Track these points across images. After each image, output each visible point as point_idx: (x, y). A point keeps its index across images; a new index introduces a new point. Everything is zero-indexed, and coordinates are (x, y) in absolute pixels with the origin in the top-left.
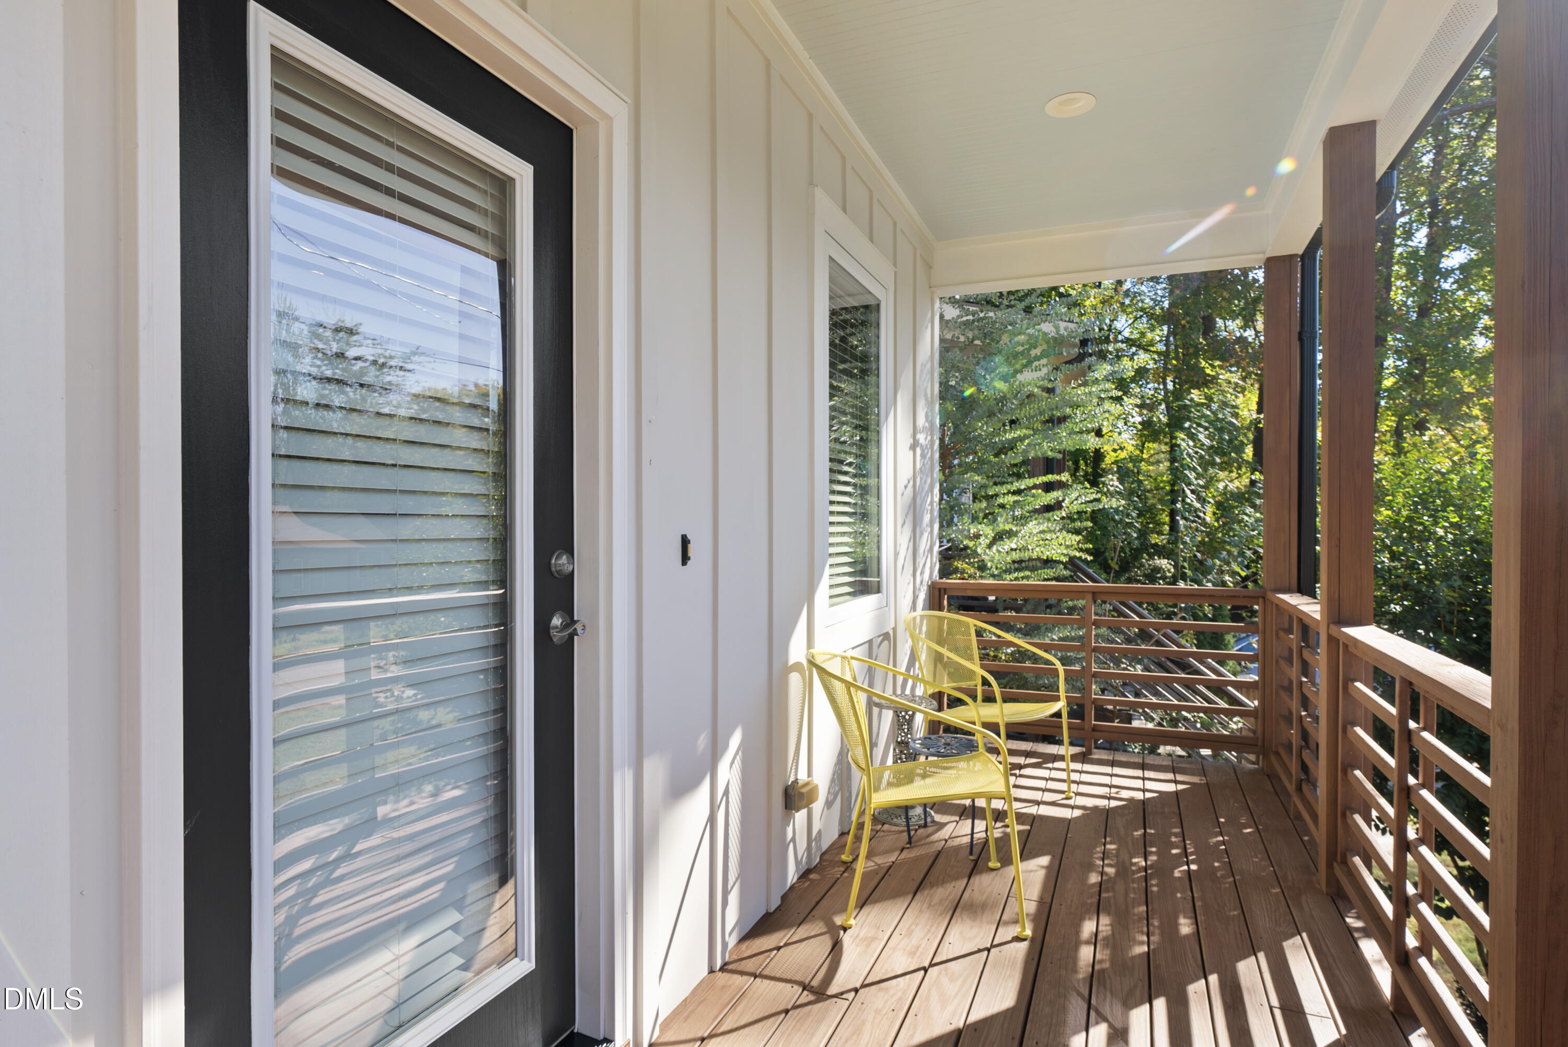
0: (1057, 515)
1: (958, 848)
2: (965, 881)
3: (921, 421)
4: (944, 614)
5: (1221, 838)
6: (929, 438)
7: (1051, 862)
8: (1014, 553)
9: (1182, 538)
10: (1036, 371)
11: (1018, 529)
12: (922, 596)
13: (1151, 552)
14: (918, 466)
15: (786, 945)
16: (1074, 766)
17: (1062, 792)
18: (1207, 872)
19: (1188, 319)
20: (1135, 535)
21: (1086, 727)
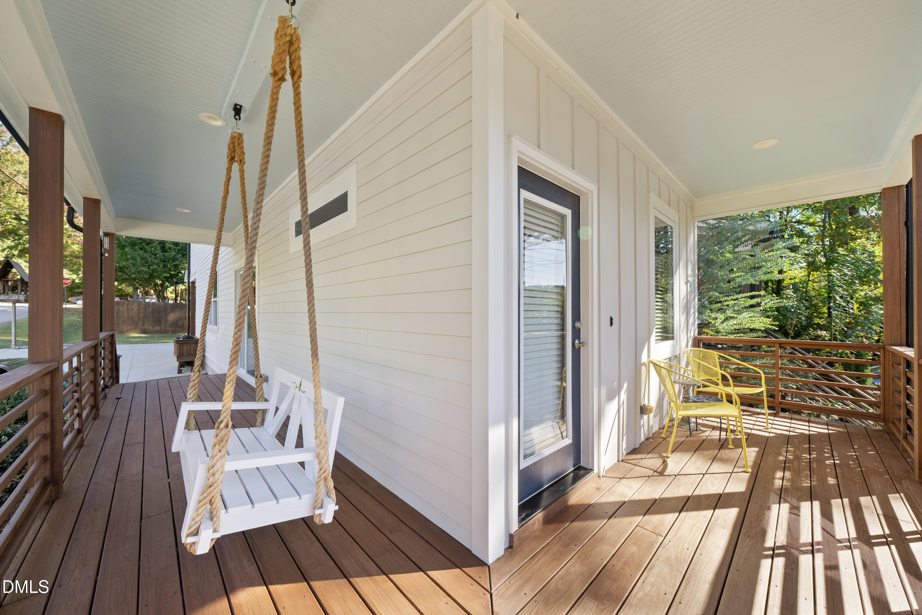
0: (758, 309)
1: (713, 440)
2: (718, 451)
3: (690, 272)
4: (701, 349)
5: (855, 454)
6: (693, 279)
7: (759, 450)
8: (735, 326)
9: (834, 320)
10: (745, 246)
11: (737, 316)
12: (690, 343)
13: (815, 328)
14: (689, 290)
15: (644, 458)
16: (769, 417)
17: (764, 427)
18: (845, 465)
19: (838, 210)
20: (804, 319)
21: (776, 402)
